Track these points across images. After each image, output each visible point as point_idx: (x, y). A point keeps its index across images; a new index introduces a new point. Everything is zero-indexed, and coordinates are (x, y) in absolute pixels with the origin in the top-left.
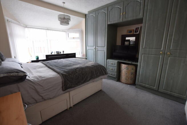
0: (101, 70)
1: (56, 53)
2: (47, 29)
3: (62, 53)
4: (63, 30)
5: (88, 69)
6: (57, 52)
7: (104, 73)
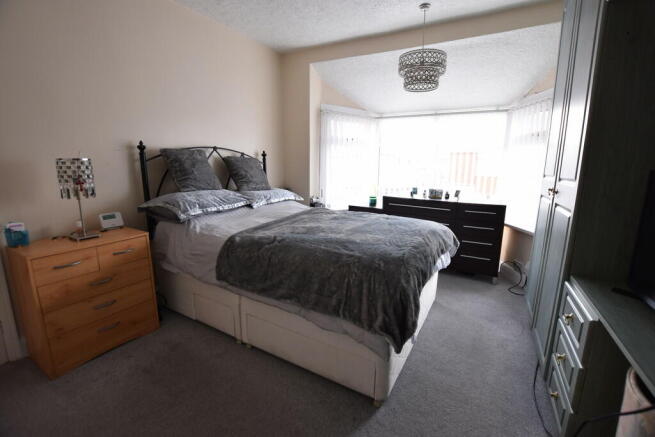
0: (361, 293)
1: (428, 194)
2: (436, 114)
3: (452, 199)
4: (498, 106)
5: (297, 258)
6: (432, 192)
7: (364, 316)
